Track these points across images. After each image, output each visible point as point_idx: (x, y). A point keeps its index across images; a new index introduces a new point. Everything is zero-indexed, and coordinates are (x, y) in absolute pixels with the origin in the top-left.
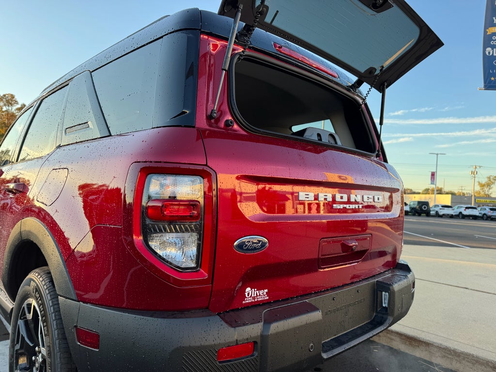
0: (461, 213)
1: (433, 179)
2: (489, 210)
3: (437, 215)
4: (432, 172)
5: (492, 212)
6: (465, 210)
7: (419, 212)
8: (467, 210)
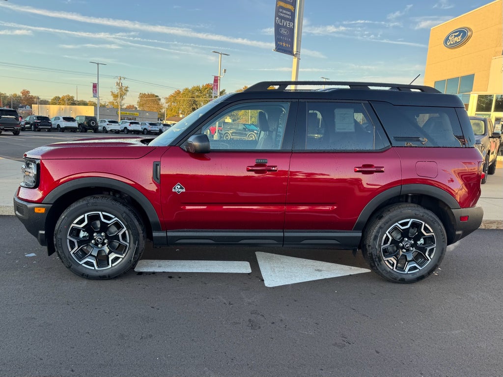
0: (126, 128)
1: (94, 91)
2: (149, 125)
3: (105, 131)
4: (94, 84)
5: (151, 127)
6: (129, 125)
7: (87, 127)
8: (131, 125)
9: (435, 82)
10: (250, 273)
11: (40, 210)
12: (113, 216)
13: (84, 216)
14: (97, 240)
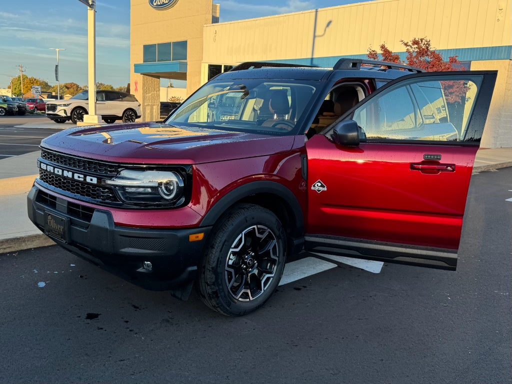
9: (144, 46)
10: (339, 267)
11: (198, 237)
12: (266, 228)
13: (242, 235)
14: (249, 262)
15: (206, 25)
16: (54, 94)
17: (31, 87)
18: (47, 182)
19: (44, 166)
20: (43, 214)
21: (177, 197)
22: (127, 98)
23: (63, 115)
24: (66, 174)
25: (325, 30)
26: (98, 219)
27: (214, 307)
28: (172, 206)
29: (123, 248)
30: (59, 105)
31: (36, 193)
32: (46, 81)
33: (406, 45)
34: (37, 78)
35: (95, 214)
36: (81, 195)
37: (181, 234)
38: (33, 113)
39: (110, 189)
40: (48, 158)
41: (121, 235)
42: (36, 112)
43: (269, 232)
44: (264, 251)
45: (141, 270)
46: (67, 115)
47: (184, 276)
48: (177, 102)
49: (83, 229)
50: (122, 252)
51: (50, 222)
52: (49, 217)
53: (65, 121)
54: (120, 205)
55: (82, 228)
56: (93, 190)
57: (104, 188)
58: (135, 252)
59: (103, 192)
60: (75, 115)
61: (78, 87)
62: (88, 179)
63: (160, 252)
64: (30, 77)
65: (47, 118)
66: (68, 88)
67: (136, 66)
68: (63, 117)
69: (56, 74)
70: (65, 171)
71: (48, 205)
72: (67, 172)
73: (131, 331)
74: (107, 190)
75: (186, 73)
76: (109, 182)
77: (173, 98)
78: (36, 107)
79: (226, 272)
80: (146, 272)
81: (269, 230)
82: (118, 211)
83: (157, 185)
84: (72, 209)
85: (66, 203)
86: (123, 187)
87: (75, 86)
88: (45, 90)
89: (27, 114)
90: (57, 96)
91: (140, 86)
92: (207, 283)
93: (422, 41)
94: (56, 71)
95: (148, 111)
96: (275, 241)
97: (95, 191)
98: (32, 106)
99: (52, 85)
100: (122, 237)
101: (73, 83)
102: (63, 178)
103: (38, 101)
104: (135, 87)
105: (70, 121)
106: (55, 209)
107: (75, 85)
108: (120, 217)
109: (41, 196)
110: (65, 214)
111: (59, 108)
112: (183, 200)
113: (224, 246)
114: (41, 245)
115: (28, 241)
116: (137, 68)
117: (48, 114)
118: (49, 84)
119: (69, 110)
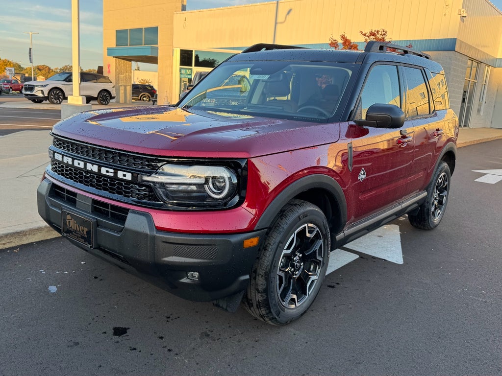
9: (116, 31)
10: (361, 257)
11: (252, 242)
12: (315, 226)
13: (294, 236)
14: (296, 265)
15: (176, 13)
16: (27, 75)
17: (5, 69)
18: (63, 175)
19: (58, 157)
20: (60, 212)
21: (231, 195)
22: (101, 80)
23: (41, 95)
24: (89, 167)
25: (286, 18)
26: (135, 222)
27: (262, 316)
28: (223, 206)
29: (166, 257)
30: (37, 86)
31: (48, 187)
32: (19, 63)
33: (365, 35)
34: (10, 60)
35: (130, 216)
36: (110, 192)
37: (234, 239)
38: (8, 93)
39: (149, 187)
40: (64, 147)
41: (164, 242)
42: (11, 92)
43: (318, 231)
44: (311, 251)
45: (184, 280)
46: (44, 95)
47: (234, 287)
48: (146, 84)
49: (114, 232)
50: (164, 261)
51: (69, 222)
52: (69, 217)
53: (42, 101)
54: (161, 205)
55: (112, 231)
56: (125, 188)
57: (141, 185)
58: (181, 261)
59: (139, 190)
60: (52, 95)
61: (49, 69)
62: (120, 174)
63: (211, 261)
64: (4, 59)
65: (25, 98)
66: (40, 70)
67: (109, 49)
68: (40, 97)
69: (30, 56)
70: (88, 164)
71: (64, 202)
72: (90, 165)
73: (169, 350)
74: (144, 188)
75: (157, 57)
76: (146, 178)
77: (142, 80)
78: (11, 87)
79: (278, 277)
80: (191, 282)
81: (318, 229)
82: (159, 213)
83: (203, 181)
84: (98, 208)
85: (91, 201)
86: (163, 185)
87: (47, 69)
88: (18, 72)
89: (3, 94)
90: (31, 77)
91: (113, 69)
92: (257, 290)
93: (378, 33)
94: (30, 53)
95: (122, 91)
96: (321, 241)
97: (129, 188)
98: (7, 86)
99: (25, 67)
100: (165, 244)
101: (45, 65)
102: (85, 172)
103: (13, 82)
104: (108, 69)
105: (48, 101)
106: (75, 207)
107: (47, 67)
108: (162, 220)
109: (55, 191)
110: (89, 213)
111: (36, 89)
112: (237, 199)
113: (279, 248)
114: (43, 239)
115: (29, 234)
116: (110, 51)
117: (26, 95)
118: (22, 66)
119: (46, 91)
